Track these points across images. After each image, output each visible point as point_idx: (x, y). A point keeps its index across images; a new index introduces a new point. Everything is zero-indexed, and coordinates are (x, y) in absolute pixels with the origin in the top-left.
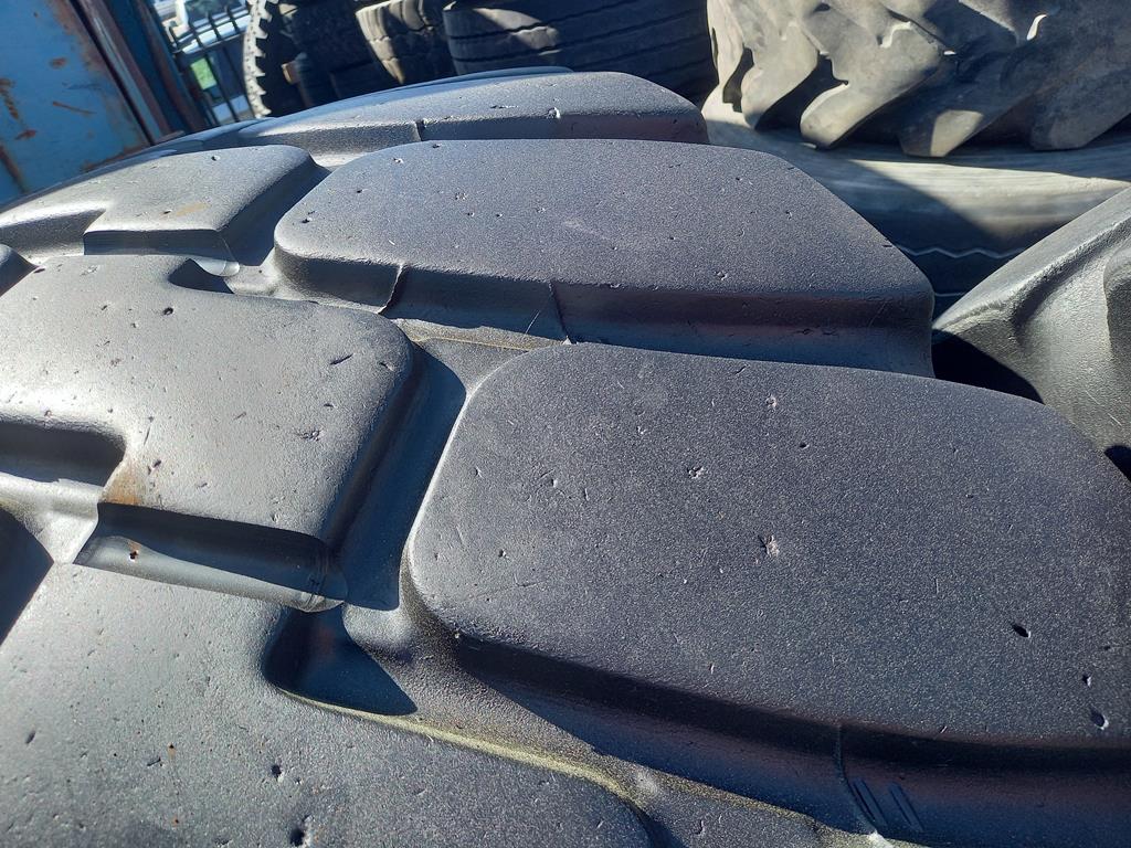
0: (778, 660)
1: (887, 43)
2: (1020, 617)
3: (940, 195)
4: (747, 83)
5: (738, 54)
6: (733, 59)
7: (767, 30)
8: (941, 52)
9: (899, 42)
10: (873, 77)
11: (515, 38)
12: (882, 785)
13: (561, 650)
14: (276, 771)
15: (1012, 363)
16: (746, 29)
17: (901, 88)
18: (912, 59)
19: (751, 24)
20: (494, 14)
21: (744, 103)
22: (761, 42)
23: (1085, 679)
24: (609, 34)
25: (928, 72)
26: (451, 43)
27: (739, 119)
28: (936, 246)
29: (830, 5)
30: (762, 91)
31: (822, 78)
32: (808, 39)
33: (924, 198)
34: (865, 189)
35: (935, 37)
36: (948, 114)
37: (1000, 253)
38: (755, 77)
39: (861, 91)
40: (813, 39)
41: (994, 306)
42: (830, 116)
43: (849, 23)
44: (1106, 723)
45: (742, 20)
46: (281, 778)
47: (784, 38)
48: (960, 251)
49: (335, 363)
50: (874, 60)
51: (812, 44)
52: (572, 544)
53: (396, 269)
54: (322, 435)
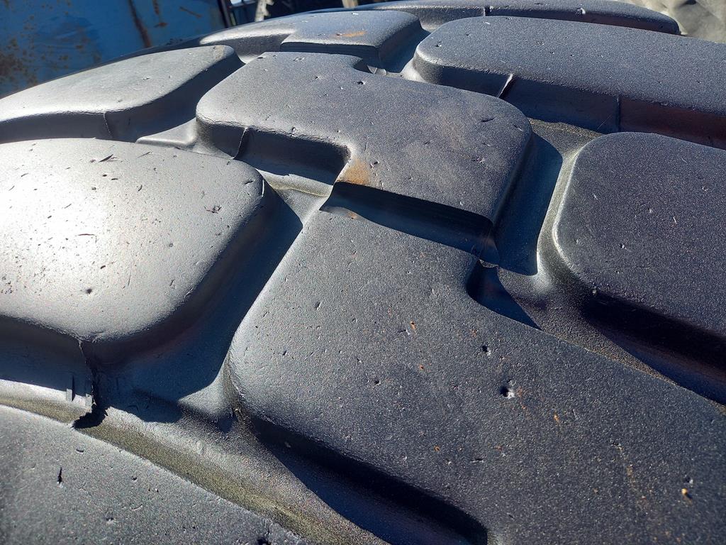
14: (485, 349)
43: (708, 14)
46: (489, 353)
49: (484, 121)
53: (507, 77)
54: (483, 160)
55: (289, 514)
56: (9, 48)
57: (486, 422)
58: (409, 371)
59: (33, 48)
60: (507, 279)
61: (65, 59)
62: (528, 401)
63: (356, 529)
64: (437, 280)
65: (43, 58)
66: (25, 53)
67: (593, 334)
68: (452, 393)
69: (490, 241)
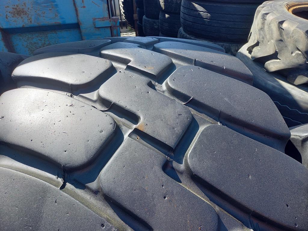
0: (246, 197)
1: (293, 55)
2: (288, 204)
3: (292, 94)
4: (255, 49)
5: (256, 42)
6: (254, 42)
7: (265, 40)
8: (306, 61)
9: (296, 55)
10: (287, 61)
11: (199, 13)
12: (255, 222)
13: (210, 182)
14: (163, 186)
15: (299, 149)
16: (260, 37)
17: (293, 66)
18: (298, 60)
19: (262, 36)
20: (196, 6)
21: (252, 53)
22: (263, 41)
23: (296, 218)
24: (223, 21)
25: (301, 65)
26: (181, 7)
27: (250, 56)
28: (287, 105)
29: (283, 40)
30: (258, 53)
31: (274, 56)
32: (275, 46)
33: (288, 93)
34: (275, 86)
35: (306, 58)
36: (302, 76)
37: (301, 112)
38: (258, 49)
39: (283, 63)
40: (276, 46)
41: (299, 136)
42: (273, 66)
43: (286, 46)
44: (297, 226)
45: (260, 34)
46: (163, 187)
47: (269, 43)
48: (292, 109)
49: (179, 115)
50: (289, 57)
51: (275, 48)
52: (216, 164)
53: (191, 97)
54: (176, 129)
55: (109, 218)
56: (23, 6)
57: (159, 205)
58: (144, 189)
59: (32, 7)
60: (175, 164)
61: (44, 13)
62: (170, 201)
63: (124, 224)
64: (155, 165)
65: (35, 12)
66: (28, 9)
67: (193, 183)
68: (152, 196)
69: (172, 154)
